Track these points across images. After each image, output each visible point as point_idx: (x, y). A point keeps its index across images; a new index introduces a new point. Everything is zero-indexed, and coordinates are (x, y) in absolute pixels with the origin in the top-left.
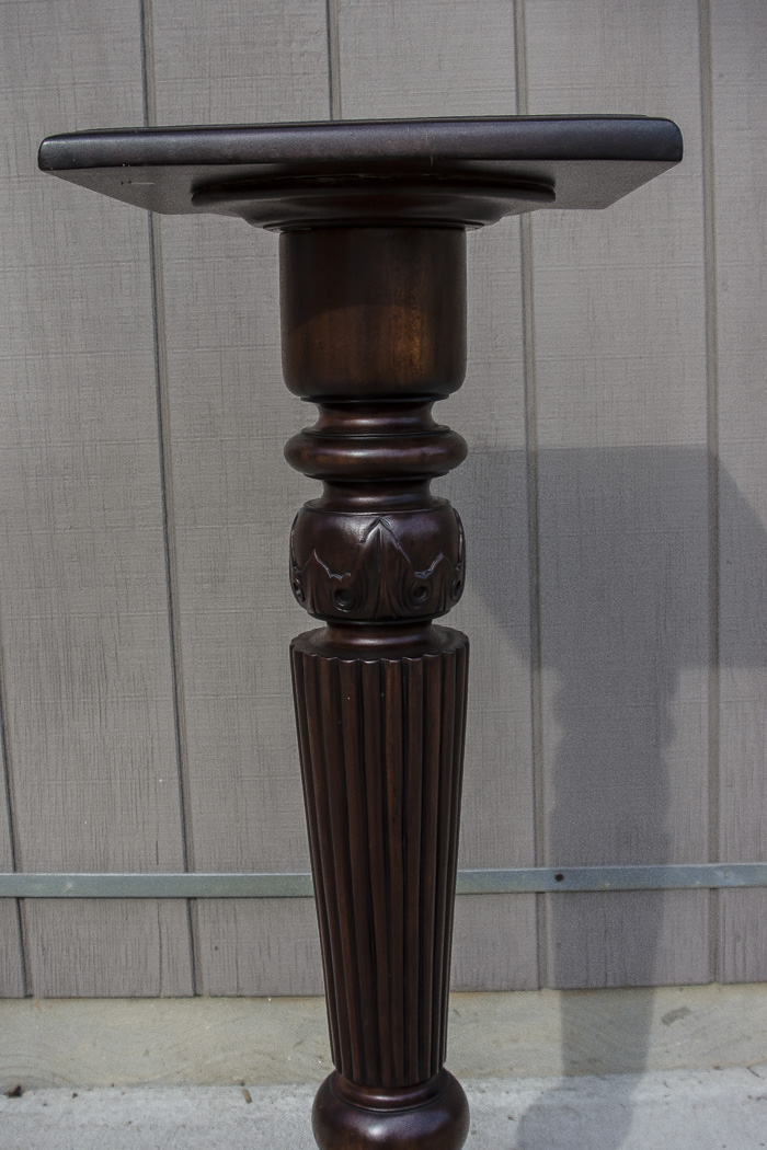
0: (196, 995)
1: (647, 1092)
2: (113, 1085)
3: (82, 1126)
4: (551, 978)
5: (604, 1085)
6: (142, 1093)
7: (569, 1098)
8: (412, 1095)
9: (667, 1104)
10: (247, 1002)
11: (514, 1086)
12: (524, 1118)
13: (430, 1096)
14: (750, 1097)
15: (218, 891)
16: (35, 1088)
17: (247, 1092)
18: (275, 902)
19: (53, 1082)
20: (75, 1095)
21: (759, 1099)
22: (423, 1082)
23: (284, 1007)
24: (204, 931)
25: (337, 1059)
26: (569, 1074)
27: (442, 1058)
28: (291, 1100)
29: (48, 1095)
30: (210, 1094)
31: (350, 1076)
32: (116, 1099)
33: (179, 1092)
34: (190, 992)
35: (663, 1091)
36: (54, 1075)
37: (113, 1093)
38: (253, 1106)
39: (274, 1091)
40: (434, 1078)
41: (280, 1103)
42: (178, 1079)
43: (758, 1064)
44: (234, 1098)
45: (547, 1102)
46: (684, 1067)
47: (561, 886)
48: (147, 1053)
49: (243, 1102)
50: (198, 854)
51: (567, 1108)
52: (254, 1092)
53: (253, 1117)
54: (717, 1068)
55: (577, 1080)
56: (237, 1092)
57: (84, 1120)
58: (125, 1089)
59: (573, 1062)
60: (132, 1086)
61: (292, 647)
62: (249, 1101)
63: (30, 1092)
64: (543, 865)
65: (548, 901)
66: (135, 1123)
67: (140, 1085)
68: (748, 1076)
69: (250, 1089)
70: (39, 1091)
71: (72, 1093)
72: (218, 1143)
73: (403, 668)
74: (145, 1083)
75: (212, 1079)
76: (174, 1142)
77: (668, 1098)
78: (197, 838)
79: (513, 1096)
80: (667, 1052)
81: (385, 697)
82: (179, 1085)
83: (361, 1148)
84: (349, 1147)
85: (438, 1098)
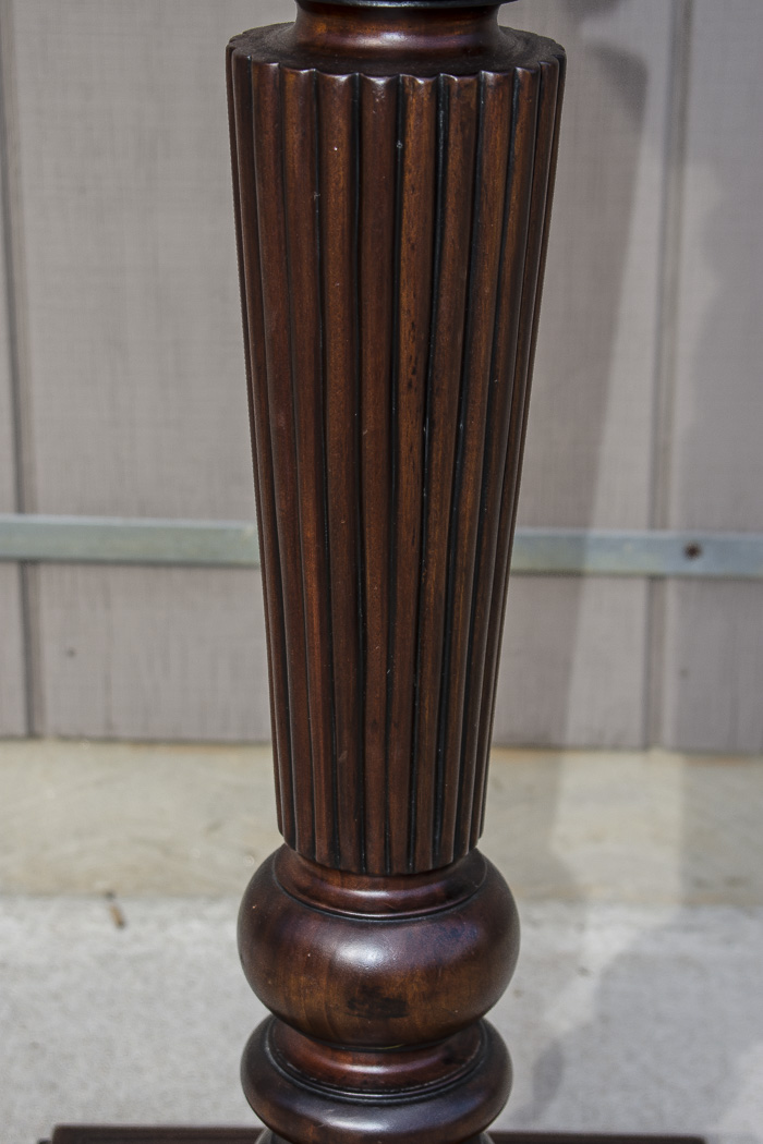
0: (32, 735)
4: (668, 732)
7: (690, 944)
8: (419, 892)
10: (122, 753)
11: (593, 917)
12: (608, 974)
13: (450, 894)
15: (76, 549)
17: (118, 909)
18: (178, 576)
22: (440, 870)
23: (190, 763)
24: (49, 620)
25: (287, 824)
26: (690, 904)
27: (476, 832)
30: (52, 912)
31: (309, 854)
34: (19, 727)
38: (127, 934)
39: (166, 909)
40: (461, 862)
41: (175, 931)
44: (95, 919)
45: (650, 948)
47: (697, 566)
49: (109, 928)
50: (44, 480)
51: (685, 961)
52: (130, 910)
53: (128, 952)
55: (705, 914)
56: (100, 911)
59: (699, 883)
61: (230, 51)
62: (121, 923)
64: (664, 526)
65: (671, 593)
69: (124, 905)
73: (439, 94)
78: (41, 452)
81: (403, 150)
83: (324, 982)
84: (303, 979)
85: (465, 900)
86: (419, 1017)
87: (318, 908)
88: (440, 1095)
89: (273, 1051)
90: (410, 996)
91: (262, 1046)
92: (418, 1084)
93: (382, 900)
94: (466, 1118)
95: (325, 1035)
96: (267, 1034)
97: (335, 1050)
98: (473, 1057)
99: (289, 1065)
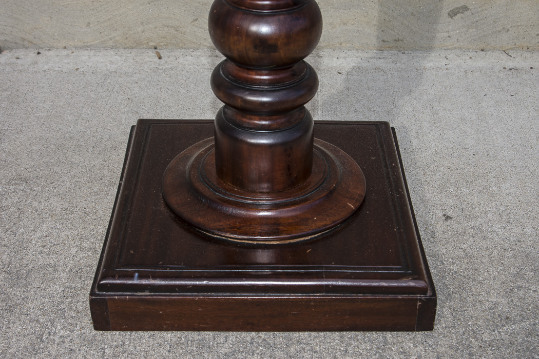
1: (432, 62)
2: (65, 48)
3: (45, 71)
5: (405, 57)
6: (86, 52)
8: (283, 2)
9: (447, 69)
11: (342, 55)
12: (349, 73)
13: (295, 4)
14: (504, 68)
16: (11, 49)
17: (158, 53)
19: (24, 44)
20: (39, 53)
21: (510, 69)
28: (189, 58)
29: (21, 53)
30: (134, 53)
32: (68, 56)
33: (112, 52)
35: (444, 62)
36: (23, 40)
37: (65, 52)
38: (162, 61)
39: (177, 53)
41: (181, 60)
42: (110, 43)
43: (511, 49)
44: (150, 56)
45: (364, 65)
46: (460, 48)
48: (89, 24)
49: (156, 59)
51: (378, 69)
52: (164, 53)
53: (164, 67)
54: (482, 50)
55: (386, 53)
56: (152, 53)
57: (46, 67)
58: (74, 49)
59: (383, 41)
60: (78, 48)
62: (160, 58)
63: (8, 51)
66: (81, 70)
67: (84, 47)
68: (504, 56)
69: (161, 52)
70: (14, 50)
71: (36, 52)
72: (139, 82)
74: (87, 46)
75: (135, 45)
76: (109, 81)
77: (448, 66)
79: (341, 61)
80: (449, 37)
82: (112, 48)
83: (244, 38)
84: (235, 37)
85: (301, 7)
86: (283, 54)
87: (241, 9)
88: (290, 87)
89: (223, 73)
90: (279, 43)
91: (219, 71)
92: (281, 83)
93: (267, 5)
94: (301, 96)
95: (244, 63)
96: (221, 67)
97: (249, 69)
98: (303, 74)
99: (230, 77)
